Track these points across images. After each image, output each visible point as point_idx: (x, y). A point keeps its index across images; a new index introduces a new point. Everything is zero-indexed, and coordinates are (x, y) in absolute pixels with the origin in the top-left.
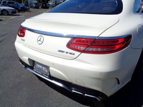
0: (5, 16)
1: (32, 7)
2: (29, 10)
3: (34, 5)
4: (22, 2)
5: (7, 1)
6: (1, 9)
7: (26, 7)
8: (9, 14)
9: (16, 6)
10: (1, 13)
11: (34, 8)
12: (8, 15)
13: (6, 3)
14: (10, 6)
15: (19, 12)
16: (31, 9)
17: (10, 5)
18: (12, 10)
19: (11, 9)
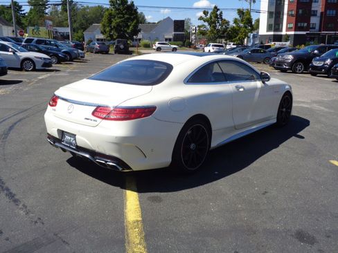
0: (26, 73)
1: (91, 50)
2: (83, 57)
3: (97, 46)
4: (69, 39)
5: (36, 39)
6: (21, 58)
7: (76, 52)
8: (37, 68)
9: (53, 50)
10: (19, 67)
11: (96, 53)
12: (34, 70)
13: (33, 43)
14: (40, 51)
15: (59, 62)
16: (88, 56)
17: (41, 46)
18: (45, 59)
19: (41, 58)
